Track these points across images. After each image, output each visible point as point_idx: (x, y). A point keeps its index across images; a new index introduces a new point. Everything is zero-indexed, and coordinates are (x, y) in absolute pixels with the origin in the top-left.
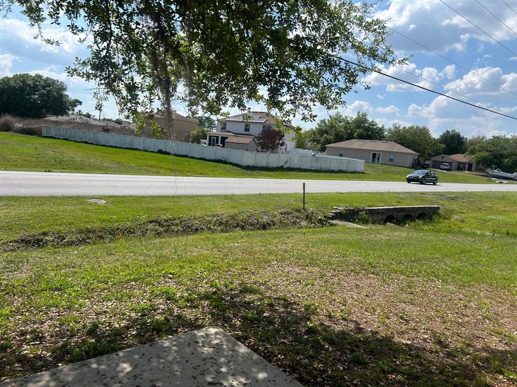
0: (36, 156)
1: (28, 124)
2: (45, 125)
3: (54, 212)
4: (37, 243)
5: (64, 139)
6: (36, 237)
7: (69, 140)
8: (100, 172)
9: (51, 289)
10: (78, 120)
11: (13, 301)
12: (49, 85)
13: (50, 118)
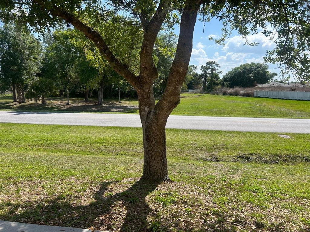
0: (250, 108)
1: (247, 91)
2: (255, 90)
3: (257, 141)
4: (247, 159)
5: (266, 97)
6: (247, 156)
7: (269, 98)
8: (287, 117)
9: (250, 190)
10: (275, 85)
11: (230, 193)
12: (258, 68)
13: (258, 86)
